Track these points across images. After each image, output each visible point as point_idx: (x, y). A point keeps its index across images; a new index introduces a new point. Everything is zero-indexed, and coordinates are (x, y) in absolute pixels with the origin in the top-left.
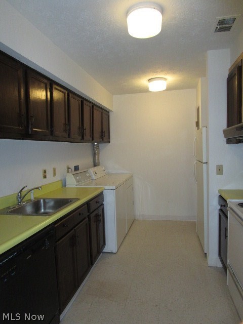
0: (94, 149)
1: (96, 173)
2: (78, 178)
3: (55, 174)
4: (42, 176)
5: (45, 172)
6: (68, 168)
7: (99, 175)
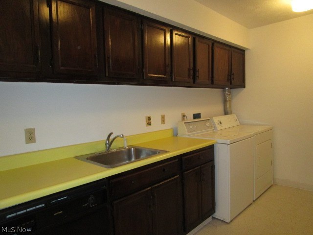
0: (224, 96)
1: (221, 123)
2: (191, 127)
3: (163, 121)
4: (145, 123)
5: (149, 119)
6: (184, 116)
7: (224, 126)
